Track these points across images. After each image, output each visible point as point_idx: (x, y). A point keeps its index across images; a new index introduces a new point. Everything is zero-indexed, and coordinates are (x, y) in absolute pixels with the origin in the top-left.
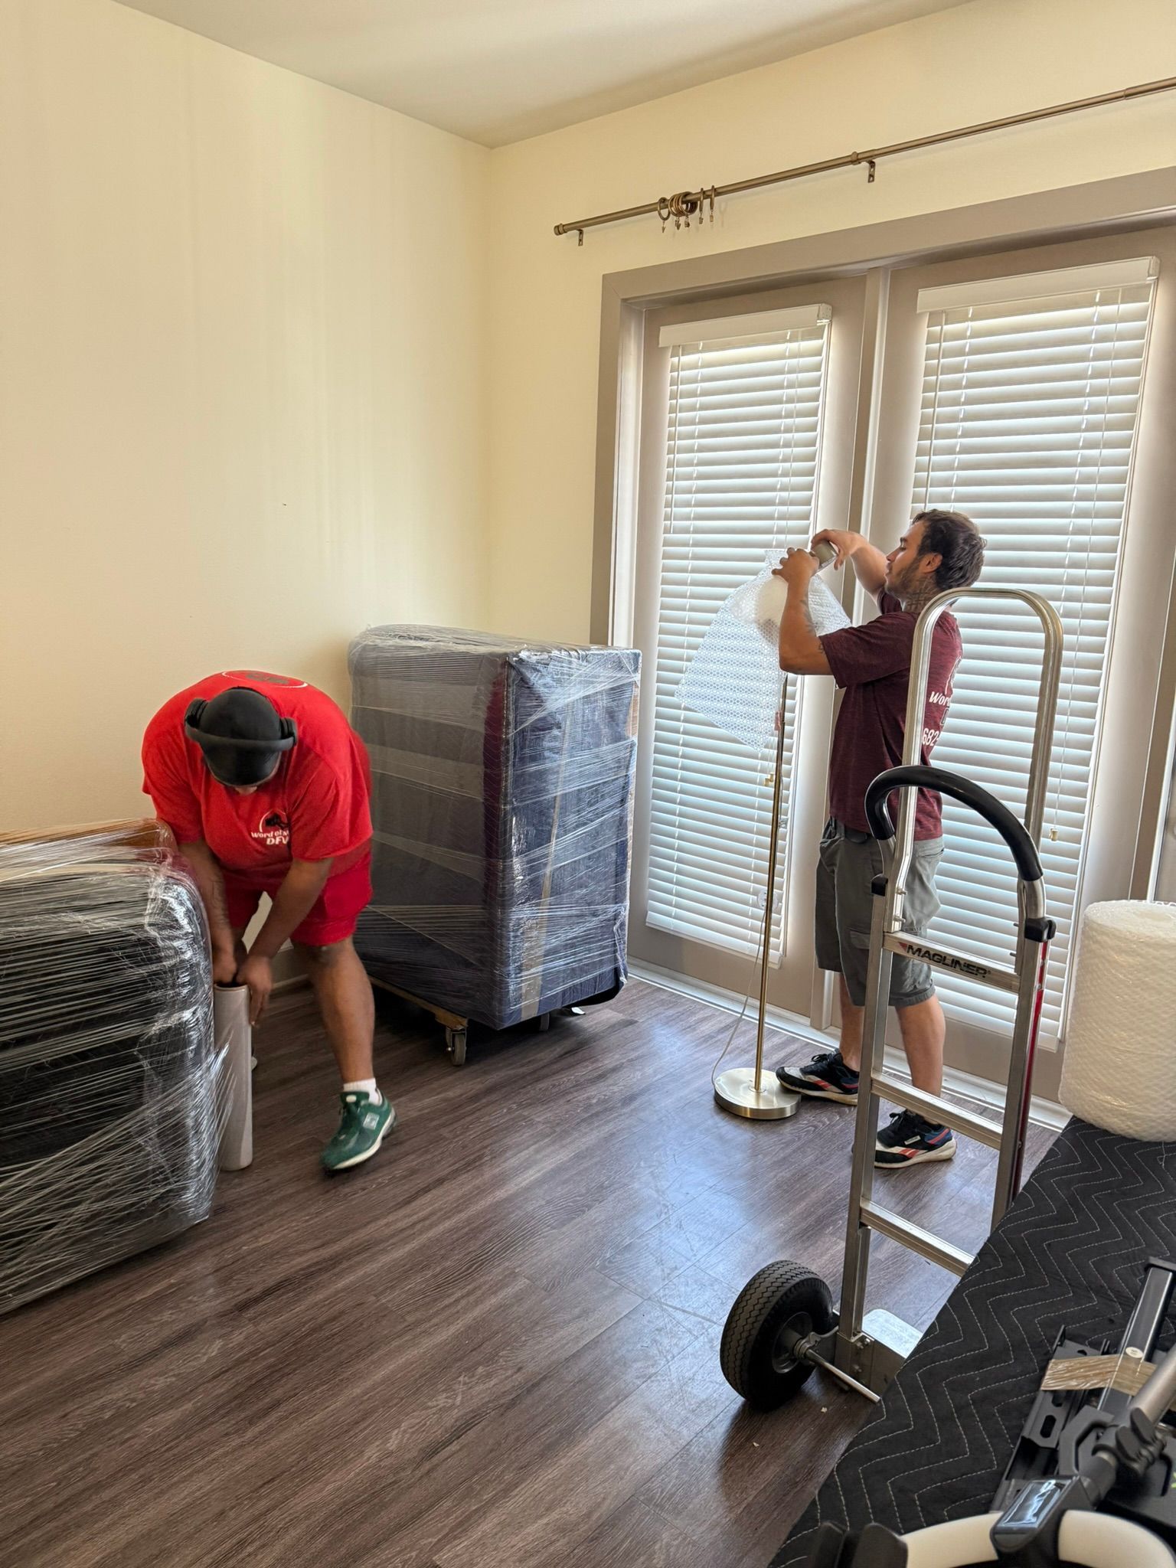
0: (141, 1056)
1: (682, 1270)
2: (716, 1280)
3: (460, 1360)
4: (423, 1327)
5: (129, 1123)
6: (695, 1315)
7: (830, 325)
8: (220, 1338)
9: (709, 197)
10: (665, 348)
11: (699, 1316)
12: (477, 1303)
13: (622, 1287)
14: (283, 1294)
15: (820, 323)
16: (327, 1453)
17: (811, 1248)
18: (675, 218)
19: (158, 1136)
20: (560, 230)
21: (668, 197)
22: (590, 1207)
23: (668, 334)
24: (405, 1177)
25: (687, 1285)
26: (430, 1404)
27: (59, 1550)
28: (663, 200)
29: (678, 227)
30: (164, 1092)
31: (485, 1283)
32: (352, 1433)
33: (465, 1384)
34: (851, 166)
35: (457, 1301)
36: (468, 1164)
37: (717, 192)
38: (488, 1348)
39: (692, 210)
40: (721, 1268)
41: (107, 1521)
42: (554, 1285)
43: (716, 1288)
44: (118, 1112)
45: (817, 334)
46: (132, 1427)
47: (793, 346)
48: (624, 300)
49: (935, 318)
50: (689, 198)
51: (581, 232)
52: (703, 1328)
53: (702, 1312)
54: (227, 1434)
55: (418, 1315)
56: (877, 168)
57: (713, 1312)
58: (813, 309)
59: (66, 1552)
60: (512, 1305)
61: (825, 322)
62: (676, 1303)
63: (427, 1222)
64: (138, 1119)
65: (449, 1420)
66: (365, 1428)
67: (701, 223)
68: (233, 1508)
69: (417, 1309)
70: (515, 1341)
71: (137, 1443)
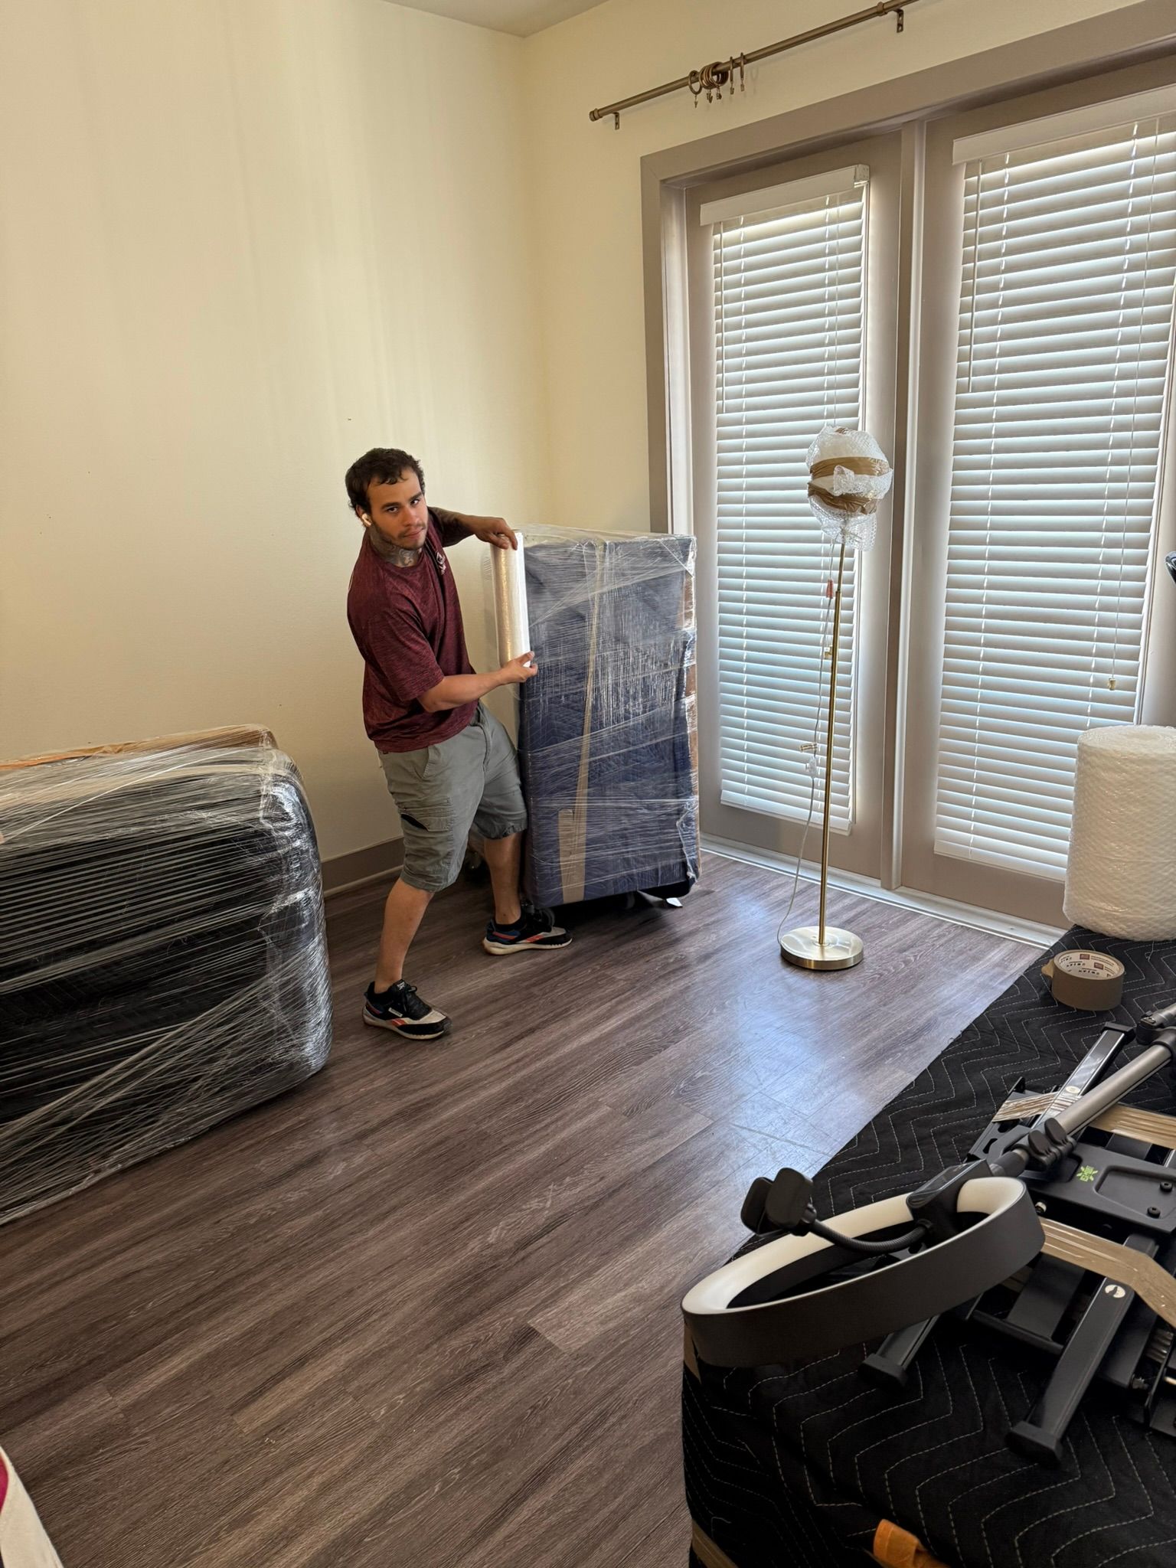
0: (263, 932)
1: (749, 1096)
2: (780, 1104)
3: (550, 1172)
4: (517, 1148)
5: (256, 989)
6: (760, 1132)
7: (868, 186)
8: (343, 1160)
9: (738, 65)
10: (707, 226)
11: (763, 1133)
12: (564, 1127)
13: (695, 1111)
14: (395, 1125)
15: (857, 185)
16: (437, 1246)
17: (870, 1077)
18: (707, 91)
19: (280, 1000)
20: (595, 115)
21: (699, 70)
22: (666, 1047)
23: (708, 212)
24: (501, 1028)
25: (753, 1108)
26: (524, 1207)
27: (221, 1318)
28: (694, 73)
29: (710, 99)
30: (283, 962)
31: (572, 1110)
32: (457, 1231)
33: (554, 1191)
34: (877, 18)
35: (547, 1126)
36: (556, 1016)
37: (746, 59)
38: (573, 1162)
39: (723, 81)
40: (785, 1094)
41: (258, 1298)
42: (632, 1112)
43: (780, 1110)
44: (247, 980)
45: (856, 196)
46: (273, 1230)
47: (833, 211)
48: (663, 181)
49: (972, 169)
50: (719, 68)
51: (617, 115)
52: (767, 1143)
53: (767, 1130)
54: (352, 1234)
55: (514, 1138)
56: (905, 15)
57: (776, 1130)
58: (850, 171)
59: (227, 1319)
60: (595, 1128)
61: (863, 183)
62: (742, 1123)
63: (521, 1064)
64: (263, 985)
65: (542, 1219)
66: (470, 1226)
67: (732, 93)
68: (359, 1287)
69: (512, 1133)
70: (598, 1156)
71: (279, 1242)
